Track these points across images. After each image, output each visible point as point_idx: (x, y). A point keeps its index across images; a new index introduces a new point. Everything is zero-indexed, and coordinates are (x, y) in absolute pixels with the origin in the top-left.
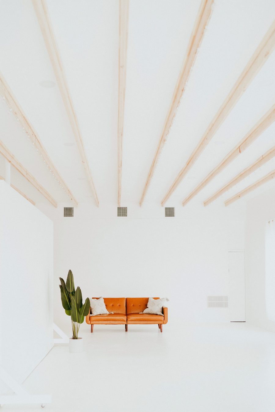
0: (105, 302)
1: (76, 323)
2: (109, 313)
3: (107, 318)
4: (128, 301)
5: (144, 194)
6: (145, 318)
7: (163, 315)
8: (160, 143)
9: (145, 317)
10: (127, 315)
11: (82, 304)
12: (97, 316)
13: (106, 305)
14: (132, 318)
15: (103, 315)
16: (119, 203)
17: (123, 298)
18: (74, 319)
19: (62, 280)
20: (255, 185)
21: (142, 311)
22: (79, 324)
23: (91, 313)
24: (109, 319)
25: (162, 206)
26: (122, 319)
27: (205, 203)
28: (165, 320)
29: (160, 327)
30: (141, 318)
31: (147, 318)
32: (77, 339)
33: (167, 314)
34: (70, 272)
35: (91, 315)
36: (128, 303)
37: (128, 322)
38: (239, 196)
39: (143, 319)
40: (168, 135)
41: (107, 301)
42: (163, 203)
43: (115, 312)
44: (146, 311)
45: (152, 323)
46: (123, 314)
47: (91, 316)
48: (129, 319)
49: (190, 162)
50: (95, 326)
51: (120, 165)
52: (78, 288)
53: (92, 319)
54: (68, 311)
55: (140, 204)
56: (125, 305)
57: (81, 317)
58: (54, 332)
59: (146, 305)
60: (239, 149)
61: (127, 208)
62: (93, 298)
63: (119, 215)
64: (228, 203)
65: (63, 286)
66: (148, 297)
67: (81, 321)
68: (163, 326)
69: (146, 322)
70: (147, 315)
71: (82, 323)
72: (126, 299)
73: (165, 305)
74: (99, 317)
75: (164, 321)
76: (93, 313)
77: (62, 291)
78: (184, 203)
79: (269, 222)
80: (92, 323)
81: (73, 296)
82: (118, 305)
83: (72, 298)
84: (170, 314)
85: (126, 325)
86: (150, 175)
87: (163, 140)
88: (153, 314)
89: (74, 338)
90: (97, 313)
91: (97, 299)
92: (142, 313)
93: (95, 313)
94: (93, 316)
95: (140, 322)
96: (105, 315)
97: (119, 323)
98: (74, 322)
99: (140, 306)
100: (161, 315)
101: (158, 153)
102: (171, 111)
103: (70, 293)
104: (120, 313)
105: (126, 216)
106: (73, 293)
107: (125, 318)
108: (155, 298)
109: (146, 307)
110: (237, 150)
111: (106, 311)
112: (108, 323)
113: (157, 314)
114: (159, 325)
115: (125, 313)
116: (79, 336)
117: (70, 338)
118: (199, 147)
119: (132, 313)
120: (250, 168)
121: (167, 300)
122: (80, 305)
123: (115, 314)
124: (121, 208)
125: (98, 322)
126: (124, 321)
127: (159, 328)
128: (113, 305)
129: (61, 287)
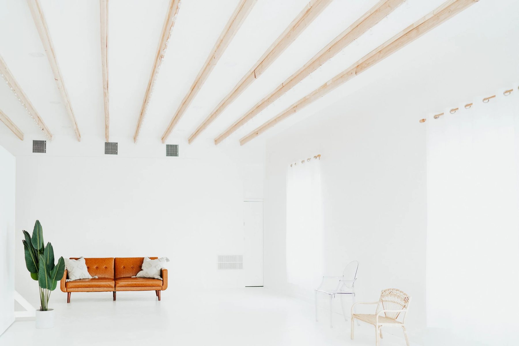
0: (86, 263)
1: (45, 290)
2: (92, 277)
3: (89, 283)
4: (117, 263)
5: (138, 127)
6: (138, 283)
7: (161, 279)
8: (157, 60)
9: (139, 281)
10: (115, 279)
11: (54, 265)
12: (75, 281)
13: (88, 268)
14: (121, 283)
15: (84, 280)
16: (107, 137)
17: (111, 259)
18: (43, 285)
19: (26, 233)
20: (275, 120)
21: (135, 275)
22: (50, 291)
23: (68, 278)
24: (92, 285)
25: (163, 142)
26: (109, 285)
27: (216, 141)
28: (164, 285)
29: (158, 294)
30: (134, 283)
31: (141, 283)
32: (46, 310)
33: (167, 278)
34: (38, 223)
35: (67, 280)
36: (117, 264)
37: (116, 288)
38: (256, 133)
39: (135, 284)
40: (165, 49)
41: (90, 262)
42: (163, 139)
43: (101, 276)
44: (140, 274)
45: (147, 289)
46: (111, 279)
47: (68, 282)
48: (117, 285)
49: (195, 87)
50: (73, 295)
51: (106, 86)
52: (49, 245)
53: (70, 285)
54: (35, 274)
55: (135, 139)
56: (113, 267)
57: (52, 282)
58: (16, 302)
59: (141, 267)
60: (254, 74)
61: (117, 143)
62: (70, 259)
63: (107, 152)
64: (243, 141)
65: (28, 241)
66: (143, 257)
67: (52, 287)
68: (162, 293)
69: (140, 288)
70: (142, 280)
71: (54, 289)
72: (115, 259)
73: (164, 266)
74: (78, 282)
75: (163, 287)
76: (70, 277)
77: (26, 248)
78: (190, 140)
79: (291, 166)
80: (69, 290)
81: (42, 254)
82: (104, 267)
83: (40, 257)
84: (171, 278)
85: (114, 293)
86: (146, 101)
87: (159, 56)
88: (149, 278)
89: (42, 309)
90: (76, 277)
91: (77, 259)
92: (135, 277)
93: (72, 278)
94: (70, 282)
95: (132, 288)
96: (87, 280)
97: (104, 290)
98: (42, 289)
99: (132, 268)
100: (159, 279)
101: (154, 72)
102: (168, 20)
103: (37, 251)
104: (106, 277)
105: (117, 153)
106: (42, 251)
107: (112, 283)
108: (152, 258)
109: (141, 269)
110: (252, 74)
111: (88, 276)
112: (90, 290)
113: (154, 278)
114: (156, 291)
115: (113, 278)
116: (49, 306)
117: (37, 310)
118: (206, 68)
119: (122, 276)
120: (269, 99)
121: (167, 260)
122: (51, 266)
123: (100, 279)
124: (109, 143)
125: (77, 289)
126: (112, 287)
127: (157, 296)
128: (97, 268)
129: (25, 242)
